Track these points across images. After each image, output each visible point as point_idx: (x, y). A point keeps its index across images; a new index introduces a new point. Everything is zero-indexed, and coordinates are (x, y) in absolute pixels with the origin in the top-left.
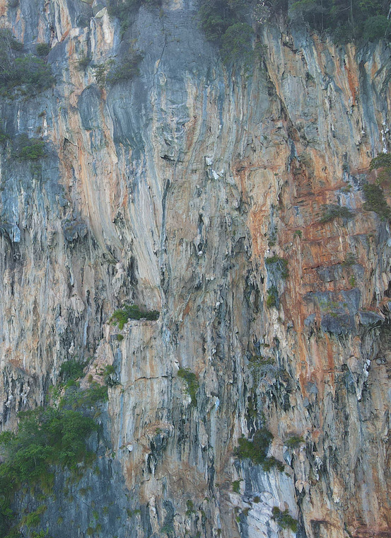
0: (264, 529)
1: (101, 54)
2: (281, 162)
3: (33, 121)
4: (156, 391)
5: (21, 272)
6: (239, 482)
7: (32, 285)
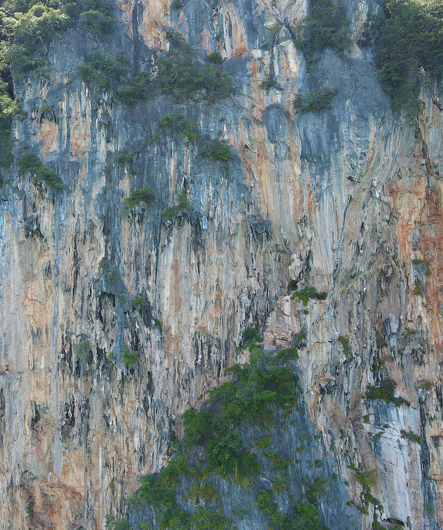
0: (396, 444)
1: (288, 80)
2: (422, 189)
3: (214, 124)
4: (325, 352)
5: (204, 254)
6: (368, 416)
7: (214, 265)
